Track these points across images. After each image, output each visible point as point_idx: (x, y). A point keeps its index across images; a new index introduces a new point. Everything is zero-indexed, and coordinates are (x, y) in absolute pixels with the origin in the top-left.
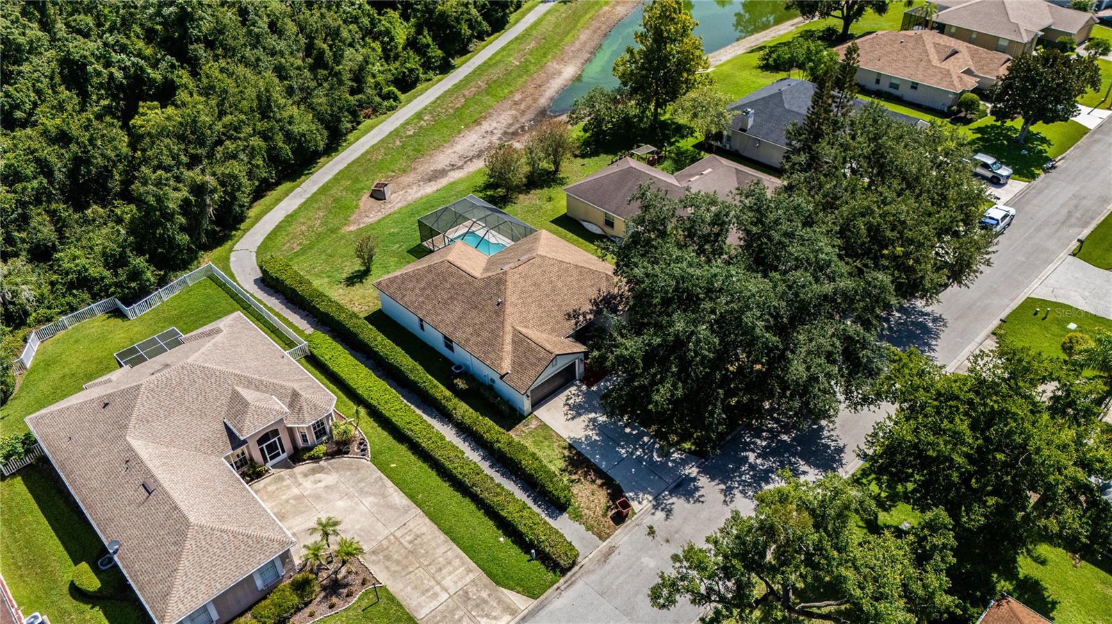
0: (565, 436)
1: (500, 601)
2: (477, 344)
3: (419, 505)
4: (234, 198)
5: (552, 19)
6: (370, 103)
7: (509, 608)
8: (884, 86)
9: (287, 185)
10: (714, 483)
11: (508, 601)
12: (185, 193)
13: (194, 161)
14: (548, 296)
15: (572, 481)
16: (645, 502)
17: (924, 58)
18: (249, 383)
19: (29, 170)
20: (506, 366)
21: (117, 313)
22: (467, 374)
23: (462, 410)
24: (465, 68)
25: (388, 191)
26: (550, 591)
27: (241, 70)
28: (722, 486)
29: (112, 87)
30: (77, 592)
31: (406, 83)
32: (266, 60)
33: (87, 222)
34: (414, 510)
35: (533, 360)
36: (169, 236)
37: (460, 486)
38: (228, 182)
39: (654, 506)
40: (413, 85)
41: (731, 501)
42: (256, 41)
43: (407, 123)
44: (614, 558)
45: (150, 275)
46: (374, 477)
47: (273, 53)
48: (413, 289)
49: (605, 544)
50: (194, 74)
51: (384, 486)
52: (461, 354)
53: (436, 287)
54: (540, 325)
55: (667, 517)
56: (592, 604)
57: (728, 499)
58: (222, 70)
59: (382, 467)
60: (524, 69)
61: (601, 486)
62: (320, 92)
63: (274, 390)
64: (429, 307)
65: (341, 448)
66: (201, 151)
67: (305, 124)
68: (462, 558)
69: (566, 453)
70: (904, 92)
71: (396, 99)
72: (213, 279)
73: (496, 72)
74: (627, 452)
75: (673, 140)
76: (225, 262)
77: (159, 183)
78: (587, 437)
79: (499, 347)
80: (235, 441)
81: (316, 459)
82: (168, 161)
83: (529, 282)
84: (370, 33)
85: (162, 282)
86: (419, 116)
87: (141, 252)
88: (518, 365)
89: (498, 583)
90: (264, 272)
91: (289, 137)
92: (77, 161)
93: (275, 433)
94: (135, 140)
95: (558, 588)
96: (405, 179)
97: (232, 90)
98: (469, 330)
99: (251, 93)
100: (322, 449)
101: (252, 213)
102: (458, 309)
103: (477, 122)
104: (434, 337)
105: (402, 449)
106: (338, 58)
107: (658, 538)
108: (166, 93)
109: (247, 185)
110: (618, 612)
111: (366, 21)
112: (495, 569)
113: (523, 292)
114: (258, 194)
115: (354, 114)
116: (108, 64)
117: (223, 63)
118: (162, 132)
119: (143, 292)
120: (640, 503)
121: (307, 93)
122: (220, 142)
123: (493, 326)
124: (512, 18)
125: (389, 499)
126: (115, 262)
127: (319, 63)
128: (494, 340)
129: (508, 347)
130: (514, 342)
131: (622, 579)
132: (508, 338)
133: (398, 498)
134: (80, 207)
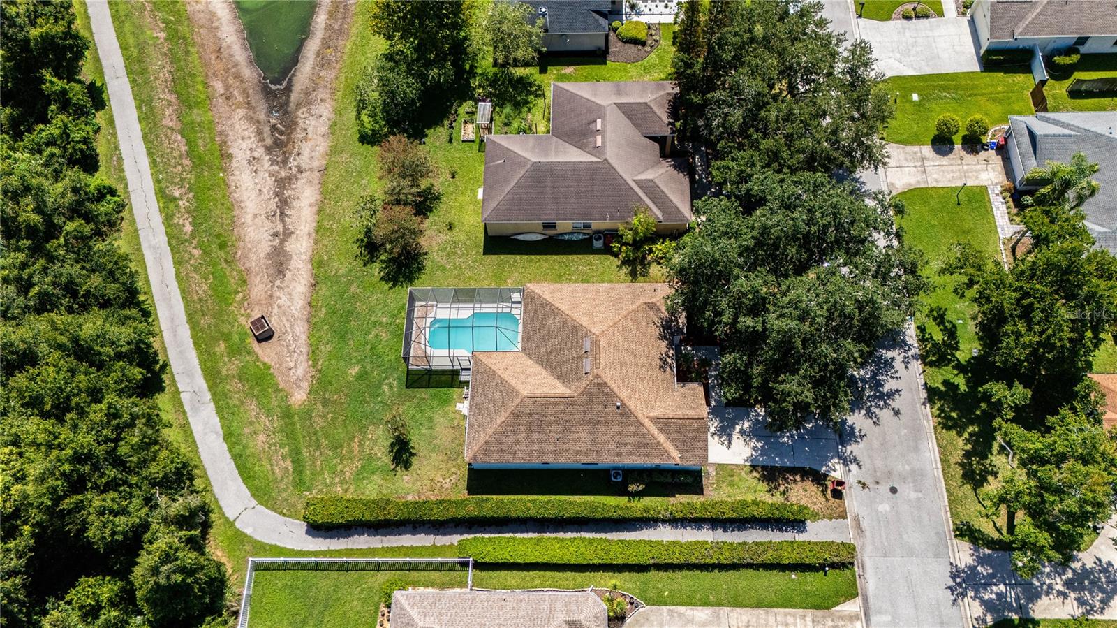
0: (742, 462)
1: (842, 618)
2: (631, 453)
3: (718, 604)
7: (851, 617)
10: (856, 414)
11: (845, 613)
14: (637, 365)
15: (784, 493)
16: (837, 467)
20: (674, 454)
26: (858, 582)
28: (863, 412)
34: (721, 612)
35: (692, 434)
36: (205, 583)
39: (843, 464)
41: (878, 419)
43: (167, 216)
44: (865, 524)
46: (665, 614)
48: (518, 442)
49: (849, 519)
51: (680, 614)
53: (540, 427)
54: (657, 396)
55: (860, 466)
56: (888, 567)
57: (875, 420)
59: (660, 602)
61: (802, 480)
64: (552, 448)
68: (789, 614)
69: (755, 474)
73: (159, 68)
74: (788, 437)
75: (467, 67)
78: (754, 449)
79: (654, 444)
83: (618, 367)
86: (165, 199)
88: (682, 445)
89: (828, 608)
90: (303, 519)
95: (859, 576)
98: (612, 445)
102: (583, 434)
103: (226, 155)
105: (653, 575)
107: (871, 486)
110: (906, 559)
112: (817, 601)
113: (623, 380)
120: (835, 470)
123: (632, 429)
125: (696, 619)
128: (644, 440)
129: (661, 438)
130: (660, 429)
131: (883, 534)
132: (654, 430)
133: (700, 613)
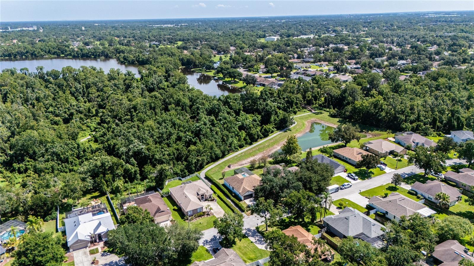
0: (248, 204)
2: (237, 188)
4: (203, 163)
5: (279, 136)
6: (232, 150)
8: (344, 159)
9: (213, 163)
12: (196, 160)
13: (198, 156)
15: (247, 209)
17: (353, 154)
18: (201, 187)
19: (172, 154)
20: (241, 192)
21: (180, 180)
22: (235, 193)
23: (232, 198)
24: (255, 144)
25: (231, 166)
27: (209, 141)
29: (186, 142)
30: (174, 210)
31: (241, 147)
32: (214, 140)
33: (178, 164)
35: (245, 191)
36: (191, 167)
37: (229, 207)
38: (203, 160)
40: (242, 147)
42: (213, 136)
43: (239, 154)
45: (187, 174)
46: (217, 204)
47: (215, 138)
49: (248, 217)
50: (200, 141)
52: (235, 190)
54: (248, 187)
58: (205, 141)
60: (268, 146)
62: (223, 146)
63: (205, 189)
65: (212, 200)
66: (199, 154)
67: (218, 152)
69: (247, 206)
70: (348, 160)
71: (238, 149)
72: (197, 176)
73: (261, 146)
76: (199, 174)
77: (192, 158)
78: (251, 204)
80: (198, 194)
81: (208, 201)
82: (194, 155)
83: (248, 180)
84: (237, 135)
85: (189, 175)
86: (242, 153)
87: (186, 170)
88: (242, 192)
90: (206, 176)
91: (215, 154)
92: (180, 153)
93: (203, 195)
94: (189, 151)
96: (235, 165)
97: (207, 144)
98: (236, 186)
99: (210, 145)
100: (210, 199)
101: (205, 167)
102: (236, 183)
103: (254, 156)
104: (231, 188)
105: (222, 202)
106: (227, 140)
108: (195, 144)
109: (206, 161)
111: (236, 133)
114: (207, 164)
115: (228, 151)
116: (186, 138)
117: (206, 139)
118: (194, 150)
119: (185, 176)
120: (255, 213)
121: (220, 146)
122: (203, 153)
123: (240, 186)
124: (270, 135)
126: (182, 171)
127: (223, 140)
128: (239, 188)
132: (242, 188)
133: (219, 207)
134: (178, 162)
